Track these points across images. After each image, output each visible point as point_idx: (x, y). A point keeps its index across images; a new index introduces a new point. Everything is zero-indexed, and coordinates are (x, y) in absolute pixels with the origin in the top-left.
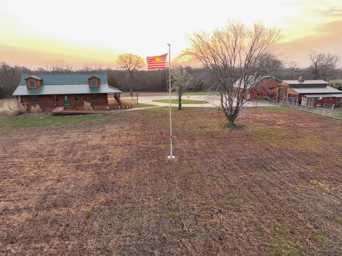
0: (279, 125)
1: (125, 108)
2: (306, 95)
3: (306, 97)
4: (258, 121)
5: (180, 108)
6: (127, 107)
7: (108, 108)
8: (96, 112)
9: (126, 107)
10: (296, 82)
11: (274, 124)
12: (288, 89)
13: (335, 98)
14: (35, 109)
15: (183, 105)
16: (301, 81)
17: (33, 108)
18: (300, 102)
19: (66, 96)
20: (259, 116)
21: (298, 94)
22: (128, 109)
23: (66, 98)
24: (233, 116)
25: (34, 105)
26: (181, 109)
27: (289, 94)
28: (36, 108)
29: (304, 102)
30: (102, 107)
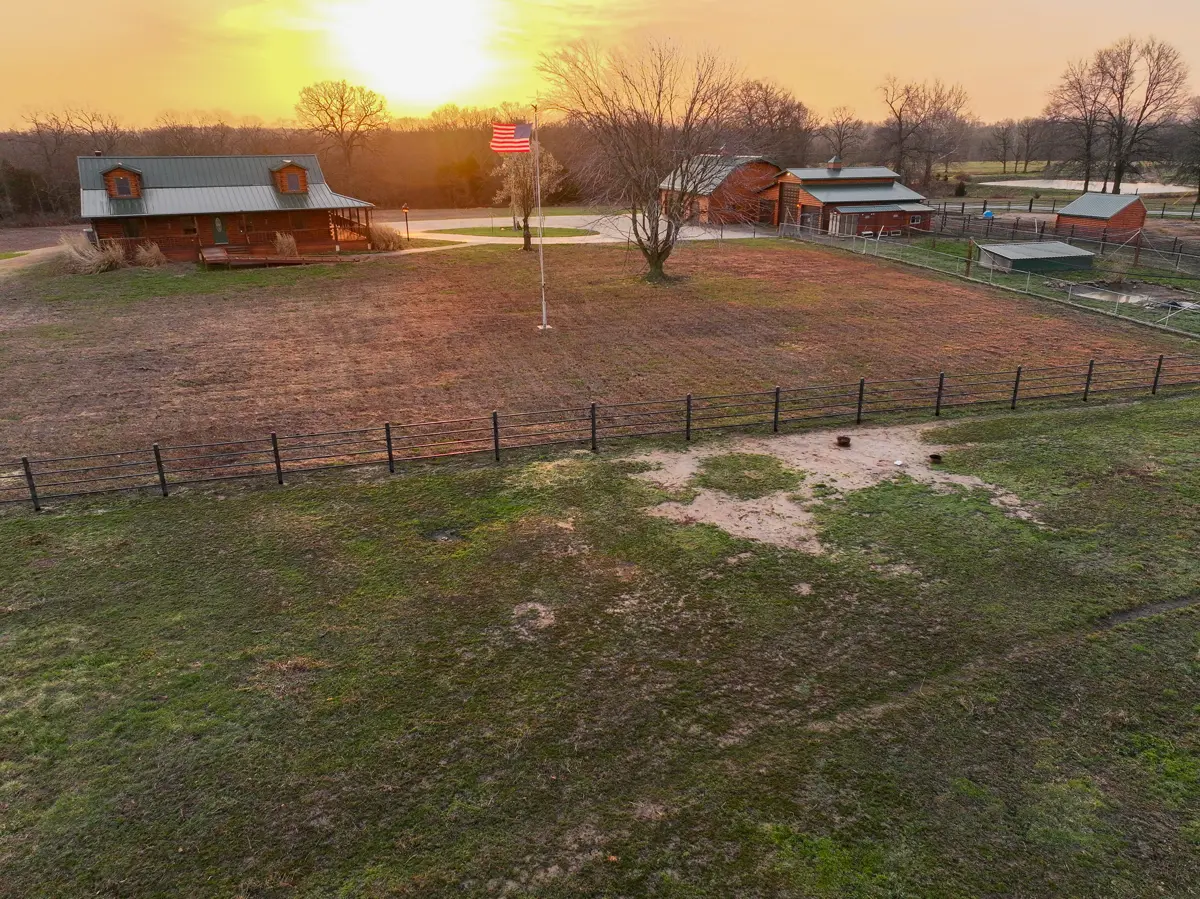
0: (759, 273)
1: (387, 249)
2: (838, 208)
3: (838, 212)
4: (716, 268)
5: (527, 246)
6: (392, 246)
7: (338, 248)
8: (319, 259)
9: (388, 246)
10: (821, 173)
11: (751, 272)
12: (801, 191)
13: (903, 213)
14: (147, 254)
15: (534, 241)
16: (834, 169)
17: (142, 252)
18: (825, 226)
19: (217, 220)
20: (721, 259)
21: (821, 205)
22: (394, 250)
23: (218, 224)
24: (660, 255)
25: (144, 245)
26: (531, 250)
27: (803, 206)
28: (149, 252)
29: (834, 227)
30: (323, 247)
